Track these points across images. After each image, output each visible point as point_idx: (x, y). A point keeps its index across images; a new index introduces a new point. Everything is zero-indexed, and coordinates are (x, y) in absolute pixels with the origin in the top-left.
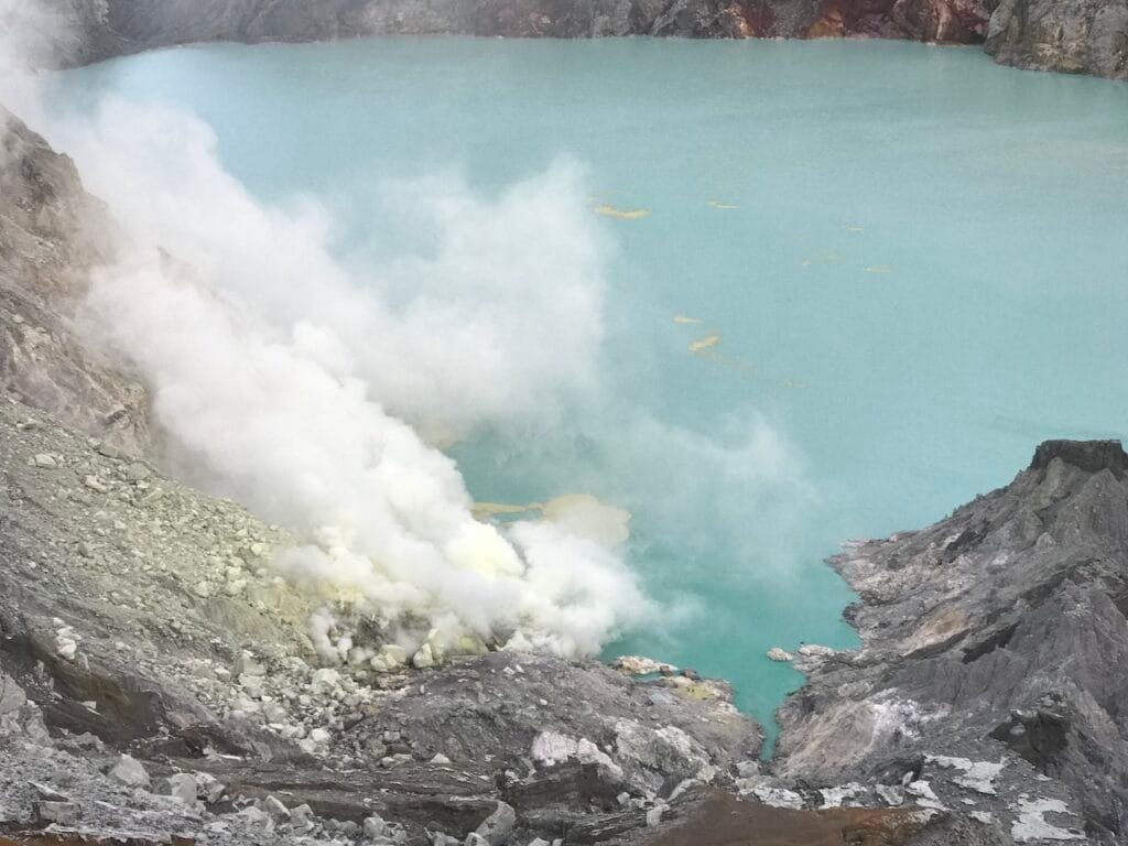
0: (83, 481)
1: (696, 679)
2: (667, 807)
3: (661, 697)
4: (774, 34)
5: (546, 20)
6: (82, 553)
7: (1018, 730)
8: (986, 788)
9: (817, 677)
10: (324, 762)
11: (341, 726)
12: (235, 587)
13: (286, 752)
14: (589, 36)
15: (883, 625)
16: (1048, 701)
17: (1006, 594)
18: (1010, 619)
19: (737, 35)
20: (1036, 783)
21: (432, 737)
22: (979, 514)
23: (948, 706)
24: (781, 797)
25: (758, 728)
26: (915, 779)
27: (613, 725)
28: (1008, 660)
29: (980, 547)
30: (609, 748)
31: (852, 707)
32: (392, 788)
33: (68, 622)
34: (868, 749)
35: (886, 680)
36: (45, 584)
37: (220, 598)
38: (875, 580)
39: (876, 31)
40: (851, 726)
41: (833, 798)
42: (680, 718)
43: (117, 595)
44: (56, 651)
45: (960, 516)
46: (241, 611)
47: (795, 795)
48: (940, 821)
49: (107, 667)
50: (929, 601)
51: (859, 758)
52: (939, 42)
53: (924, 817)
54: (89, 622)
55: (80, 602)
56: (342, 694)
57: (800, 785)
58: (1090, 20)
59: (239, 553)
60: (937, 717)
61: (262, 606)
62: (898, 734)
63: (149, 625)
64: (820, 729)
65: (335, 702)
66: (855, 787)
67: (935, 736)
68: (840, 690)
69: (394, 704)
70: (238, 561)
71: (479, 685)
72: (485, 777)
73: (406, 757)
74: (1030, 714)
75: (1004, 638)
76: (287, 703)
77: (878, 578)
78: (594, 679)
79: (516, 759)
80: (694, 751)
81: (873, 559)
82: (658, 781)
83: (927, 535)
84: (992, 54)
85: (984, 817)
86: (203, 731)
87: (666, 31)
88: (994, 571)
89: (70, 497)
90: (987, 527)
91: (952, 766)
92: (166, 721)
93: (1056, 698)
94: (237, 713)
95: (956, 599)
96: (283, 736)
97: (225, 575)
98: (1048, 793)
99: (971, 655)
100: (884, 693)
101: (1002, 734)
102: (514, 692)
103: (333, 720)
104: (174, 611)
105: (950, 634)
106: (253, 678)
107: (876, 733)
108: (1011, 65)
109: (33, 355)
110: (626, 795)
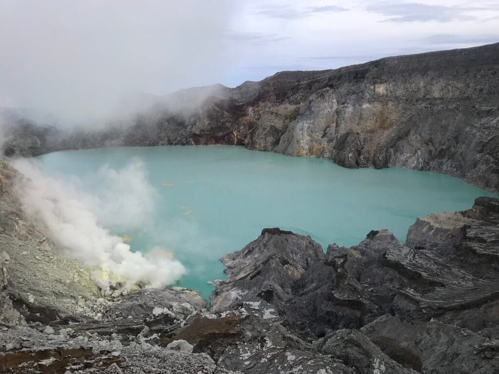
0: (35, 258)
1: (191, 290)
2: (185, 322)
3: (182, 296)
4: (200, 144)
6: (35, 276)
7: (263, 294)
8: (257, 308)
9: (218, 287)
10: (100, 322)
11: (105, 312)
12: (76, 280)
13: (90, 320)
14: (158, 146)
15: (232, 273)
16: (269, 287)
17: (258, 263)
18: (260, 269)
19: (192, 145)
20: (267, 305)
21: (128, 312)
22: (251, 246)
23: (248, 290)
24: (212, 316)
25: (206, 301)
26: (241, 308)
27: (172, 304)
28: (259, 278)
29: (252, 253)
30: (171, 309)
31: (226, 293)
32: (118, 326)
33: (31, 294)
34: (231, 302)
35: (234, 286)
36: (25, 285)
37: (72, 283)
38: (230, 263)
39: (222, 143)
40: (226, 298)
41: (223, 315)
42: (188, 300)
43: (43, 286)
44: (28, 301)
45: (247, 247)
46: (78, 286)
47: (215, 315)
48: (248, 317)
49: (42, 304)
50: (242, 267)
51: (229, 305)
52: (235, 145)
53: (244, 317)
54: (37, 293)
55: (34, 288)
56: (104, 304)
57: (216, 313)
58: (266, 140)
59: (77, 272)
60: (245, 293)
61: (83, 284)
62: (237, 298)
63: (54, 292)
64: (220, 299)
65: (103, 306)
66: (228, 312)
67: (245, 298)
68: (224, 289)
69: (118, 305)
70: (77, 274)
71: (139, 298)
72: (141, 320)
73: (122, 318)
74: (265, 290)
75: (259, 273)
76: (91, 308)
77: (231, 262)
78: (167, 293)
79: (149, 315)
80: (191, 308)
81: (229, 258)
82: (183, 316)
83: (240, 252)
84: (246, 147)
85: (257, 315)
86: (68, 317)
87: (176, 144)
88: (255, 258)
89: (32, 262)
90: (253, 249)
91: (249, 304)
92: (58, 316)
93: (270, 286)
94: (77, 312)
95: (248, 266)
96: (90, 316)
97: (73, 277)
98: (270, 307)
99: (252, 278)
100: (234, 289)
101: (259, 295)
102: (147, 299)
103: (102, 311)
104: (60, 288)
105: (247, 274)
106: (81, 302)
107: (232, 298)
108: (250, 150)
109: (21, 227)
110: (176, 320)
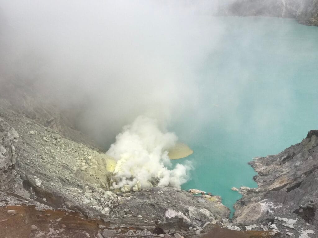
0: (42, 138)
1: (211, 195)
2: (202, 230)
3: (201, 200)
6: (42, 158)
7: (301, 211)
8: (292, 226)
9: (245, 195)
10: (108, 216)
11: (112, 207)
12: (84, 168)
13: (97, 214)
15: (264, 181)
16: (310, 203)
17: (299, 173)
18: (300, 180)
20: (306, 225)
21: (138, 211)
22: (292, 151)
23: (282, 204)
24: (234, 228)
25: (229, 210)
26: (272, 224)
27: (188, 208)
28: (299, 192)
29: (292, 160)
30: (187, 214)
31: (255, 204)
32: (127, 224)
33: (38, 177)
34: (259, 216)
35: (265, 196)
36: (32, 167)
37: (79, 171)
38: (262, 169)
40: (255, 209)
41: (249, 228)
42: (207, 206)
43: (51, 170)
44: (35, 185)
45: (287, 151)
46: (85, 175)
47: (238, 228)
48: (278, 234)
49: (49, 189)
50: (277, 175)
51: (257, 218)
52: (282, 17)
53: (273, 234)
54: (44, 177)
55: (41, 172)
56: (113, 198)
57: (240, 225)
59: (85, 159)
60: (279, 207)
61: (91, 173)
62: (268, 212)
63: (60, 178)
64: (246, 210)
65: (111, 200)
66: (255, 226)
67: (278, 212)
68: (252, 199)
69: (127, 201)
70: (84, 161)
71: (151, 196)
72: (152, 221)
73: (130, 215)
74: (305, 206)
75: (298, 185)
76: (98, 200)
77: (263, 168)
78: (183, 195)
79: (161, 217)
80: (210, 216)
81: (262, 163)
82: (200, 223)
83: (277, 156)
84: (298, 21)
85: (290, 234)
86: (75, 207)
88: (296, 167)
89: (39, 143)
90: (294, 154)
91: (282, 220)
92: (65, 204)
93: (312, 202)
94: (84, 203)
95: (285, 174)
96: (96, 209)
97: (81, 165)
98: (309, 228)
99: (289, 190)
100: (264, 200)
101: (297, 212)
102: (160, 198)
103: (110, 205)
104: (66, 174)
105: (283, 184)
106: (88, 193)
107: (262, 211)
108: (303, 24)
109: (29, 104)
110: (191, 227)
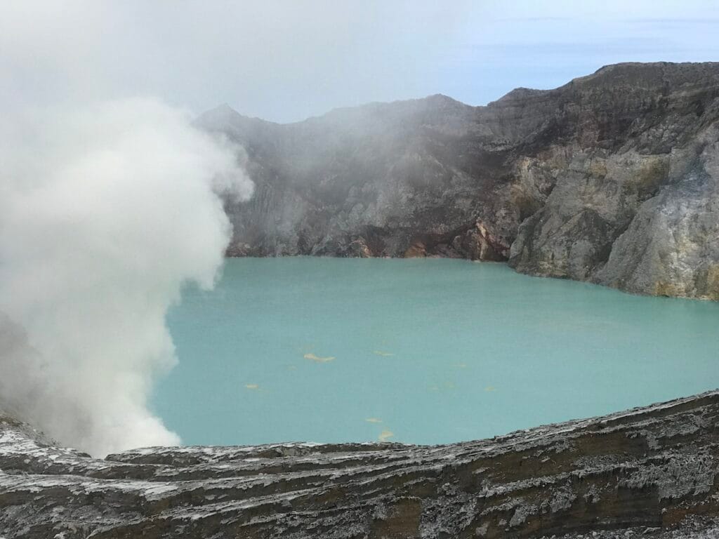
4: (385, 255)
5: (247, 246)
14: (274, 256)
19: (362, 255)
39: (444, 254)
52: (481, 260)
58: (569, 248)
84: (514, 267)
87: (320, 253)
108: (525, 274)
